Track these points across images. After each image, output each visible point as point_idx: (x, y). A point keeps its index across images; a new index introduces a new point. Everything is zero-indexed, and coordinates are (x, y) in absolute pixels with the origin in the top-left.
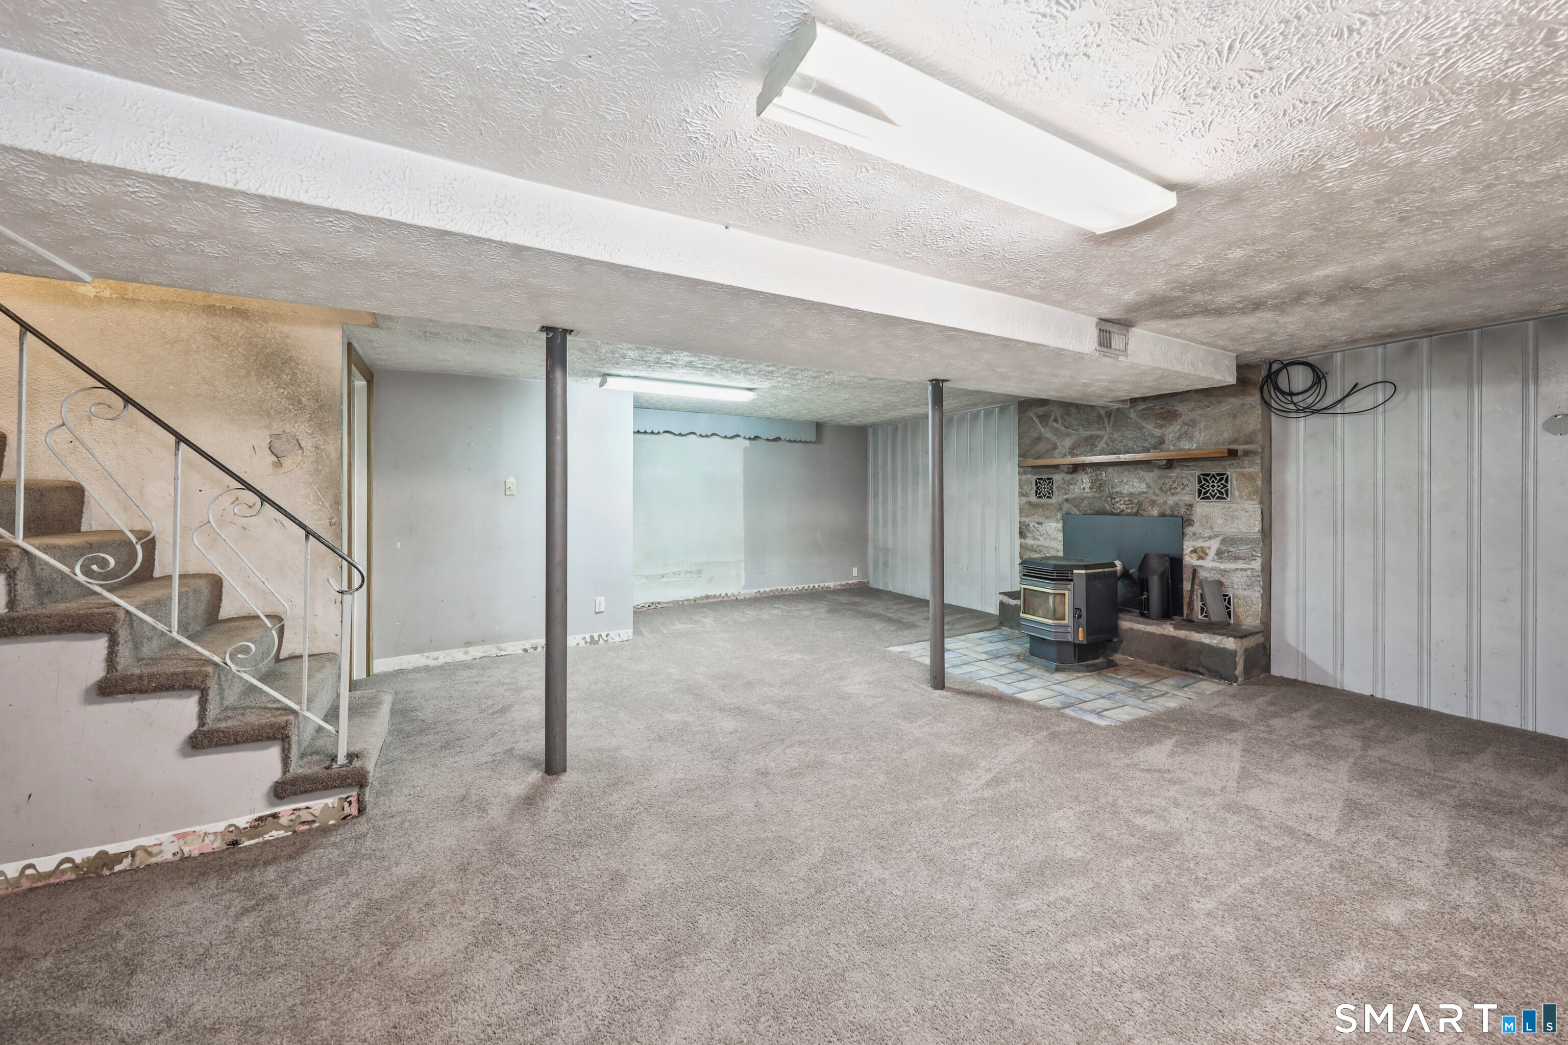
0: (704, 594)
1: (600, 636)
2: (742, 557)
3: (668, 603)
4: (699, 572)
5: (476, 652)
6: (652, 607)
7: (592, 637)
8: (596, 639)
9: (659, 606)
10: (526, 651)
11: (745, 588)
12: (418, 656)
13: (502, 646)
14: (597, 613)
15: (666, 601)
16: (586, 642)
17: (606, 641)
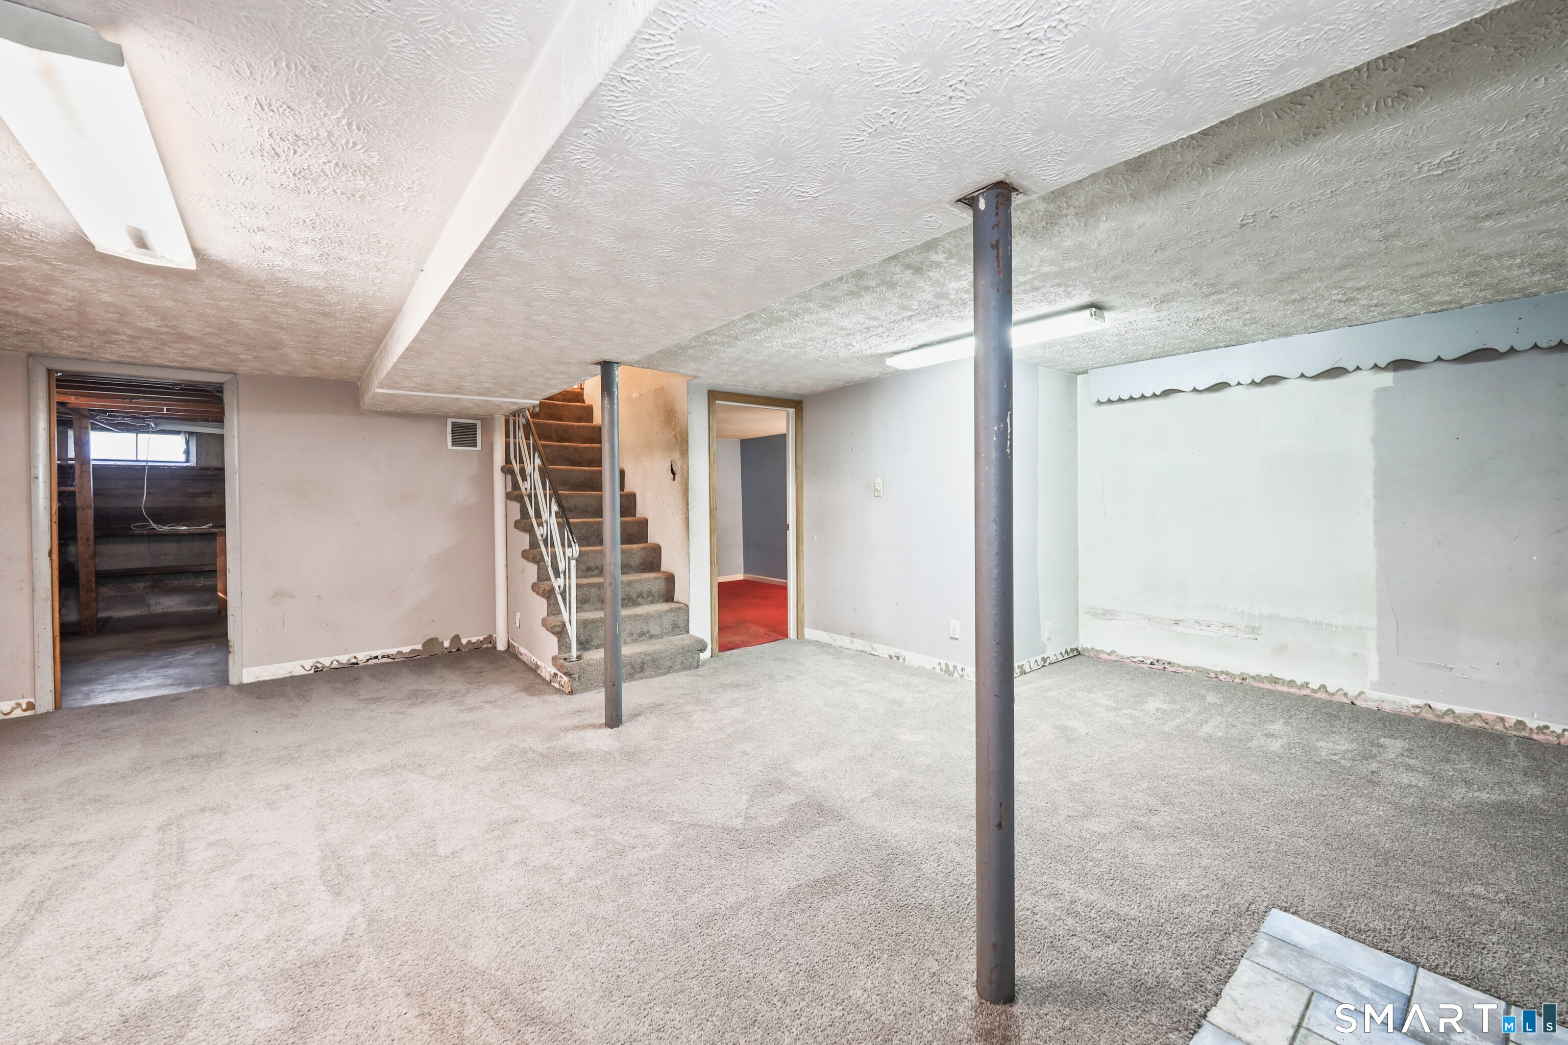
0: (1265, 672)
1: (955, 667)
2: (1373, 621)
3: (1186, 668)
4: (1253, 630)
5: (858, 644)
6: (1157, 666)
7: (947, 665)
8: (951, 669)
9: (1170, 669)
10: (891, 657)
11: (1375, 686)
12: (824, 634)
13: (874, 645)
14: (951, 638)
15: (1183, 664)
16: (941, 669)
17: (962, 676)
